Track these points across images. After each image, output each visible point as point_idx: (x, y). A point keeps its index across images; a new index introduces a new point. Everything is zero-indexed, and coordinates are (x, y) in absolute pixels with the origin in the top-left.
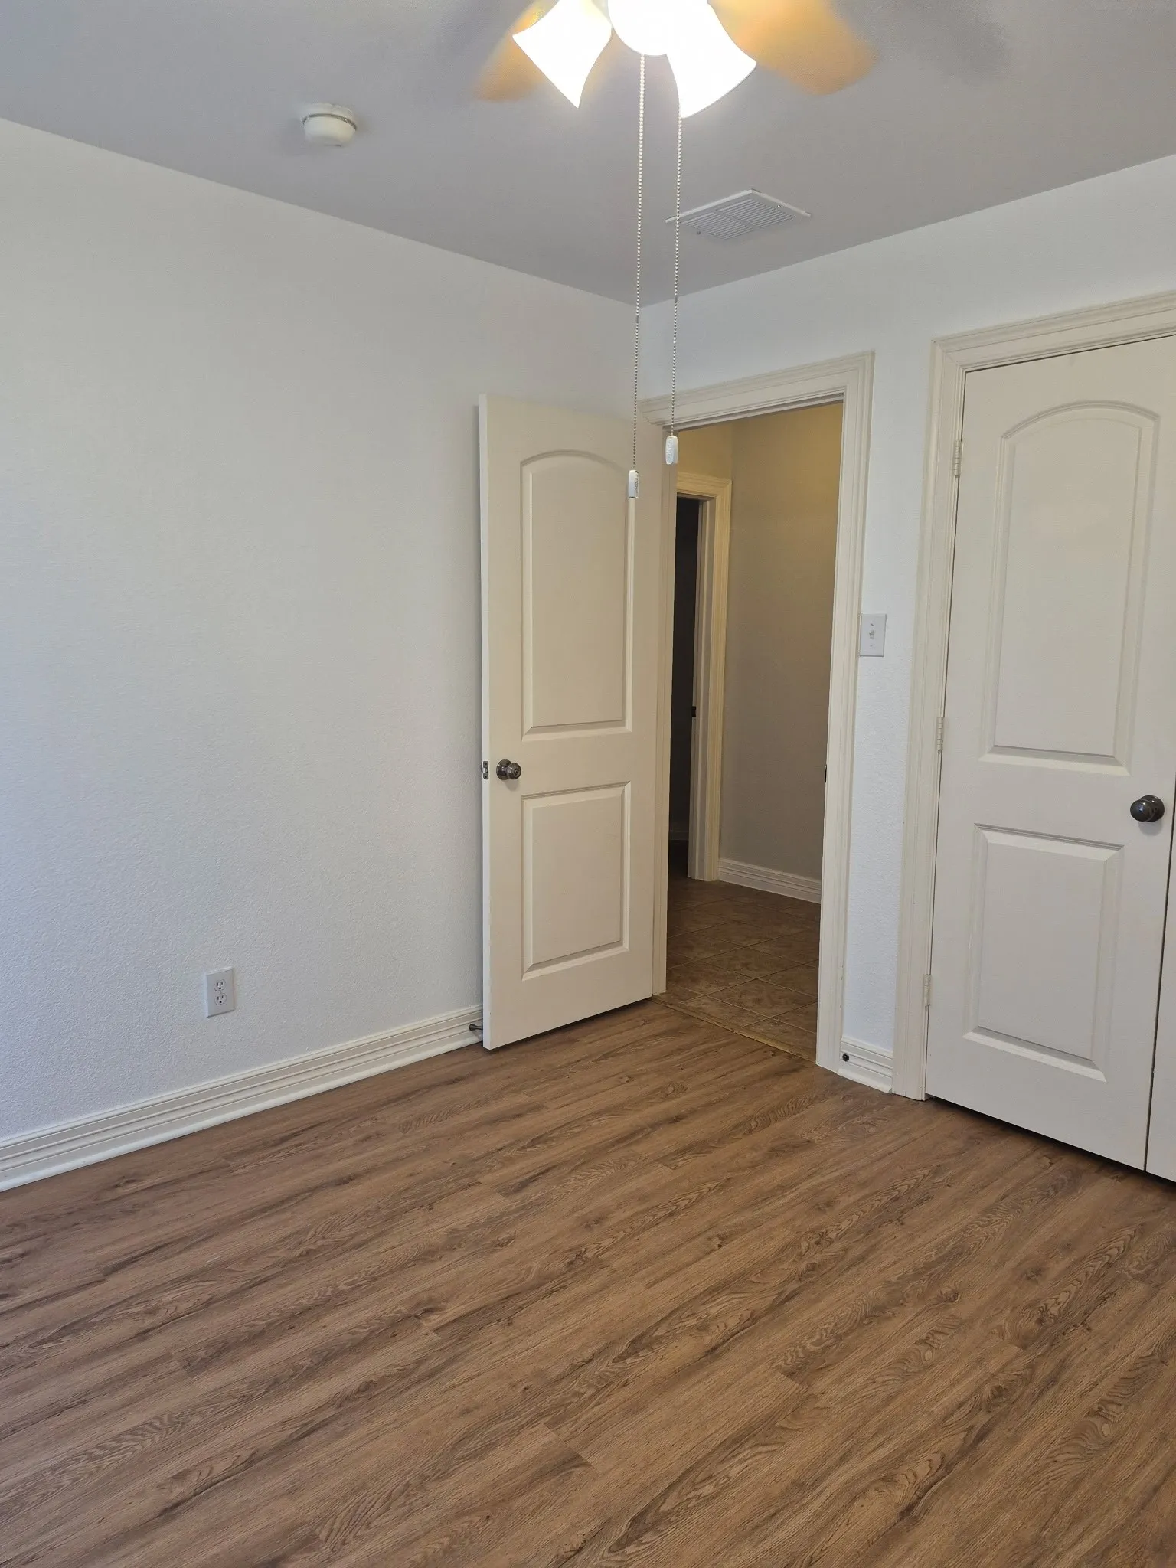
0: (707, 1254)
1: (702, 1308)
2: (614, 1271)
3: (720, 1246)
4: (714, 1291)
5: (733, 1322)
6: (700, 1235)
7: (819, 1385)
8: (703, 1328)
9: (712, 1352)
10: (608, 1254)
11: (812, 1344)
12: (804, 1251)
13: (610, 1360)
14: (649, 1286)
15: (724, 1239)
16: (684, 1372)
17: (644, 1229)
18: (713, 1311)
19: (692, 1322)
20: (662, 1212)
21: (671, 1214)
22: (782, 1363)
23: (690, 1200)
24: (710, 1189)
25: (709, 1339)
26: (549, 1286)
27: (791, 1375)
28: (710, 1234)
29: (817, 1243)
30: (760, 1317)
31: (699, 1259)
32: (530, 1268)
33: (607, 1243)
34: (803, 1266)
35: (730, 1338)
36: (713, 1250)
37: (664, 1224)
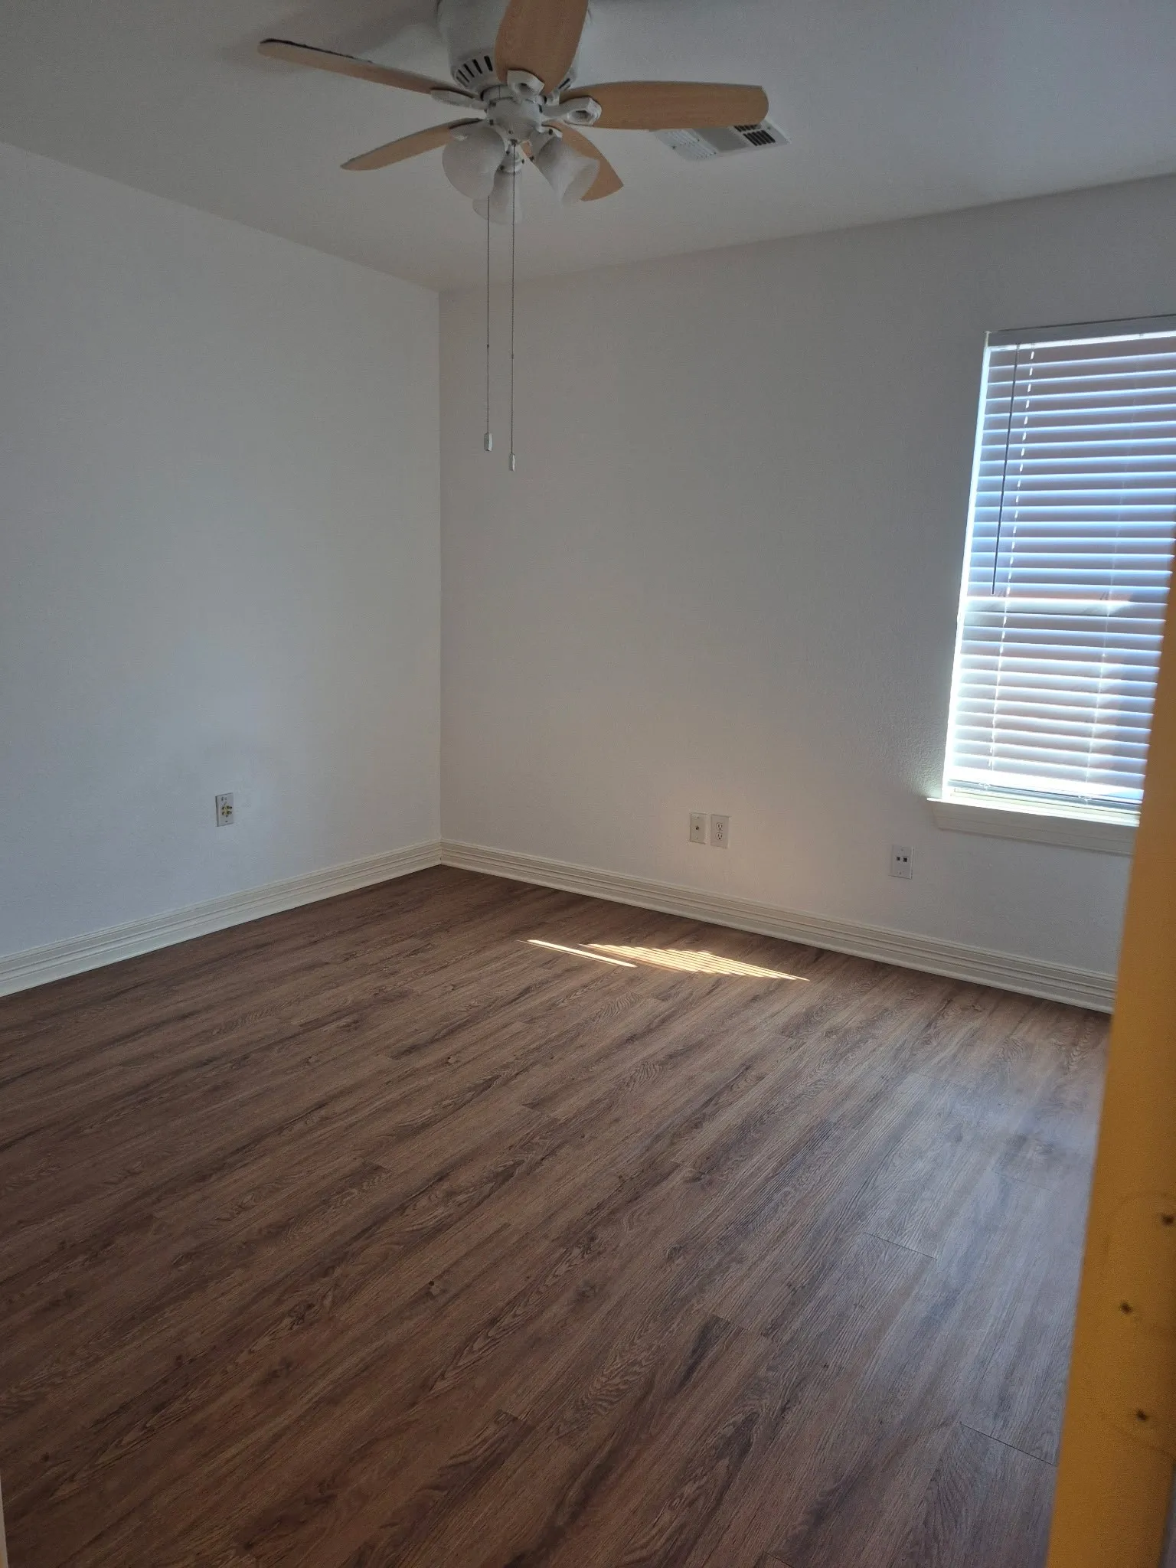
0: (448, 1271)
1: (452, 1211)
2: (546, 1236)
3: (432, 1283)
4: (440, 1229)
5: (423, 1202)
6: (456, 1296)
7: (357, 1163)
8: (451, 1194)
9: (441, 1177)
10: (557, 1255)
11: (352, 1194)
12: (330, 1293)
13: (527, 1161)
14: (506, 1226)
15: (426, 1294)
16: (466, 1160)
17: (523, 1293)
18: (441, 1210)
19: (461, 1198)
20: (506, 1322)
21: (493, 1321)
22: (384, 1176)
23: (471, 1352)
24: (443, 1376)
25: (445, 1186)
26: (604, 1213)
27: (378, 1168)
28: (442, 1300)
29: (310, 1306)
30: (398, 1209)
31: (456, 1263)
32: (631, 1228)
33: (563, 1268)
34: (338, 1272)
35: (425, 1190)
36: (441, 1276)
37: (501, 1304)
